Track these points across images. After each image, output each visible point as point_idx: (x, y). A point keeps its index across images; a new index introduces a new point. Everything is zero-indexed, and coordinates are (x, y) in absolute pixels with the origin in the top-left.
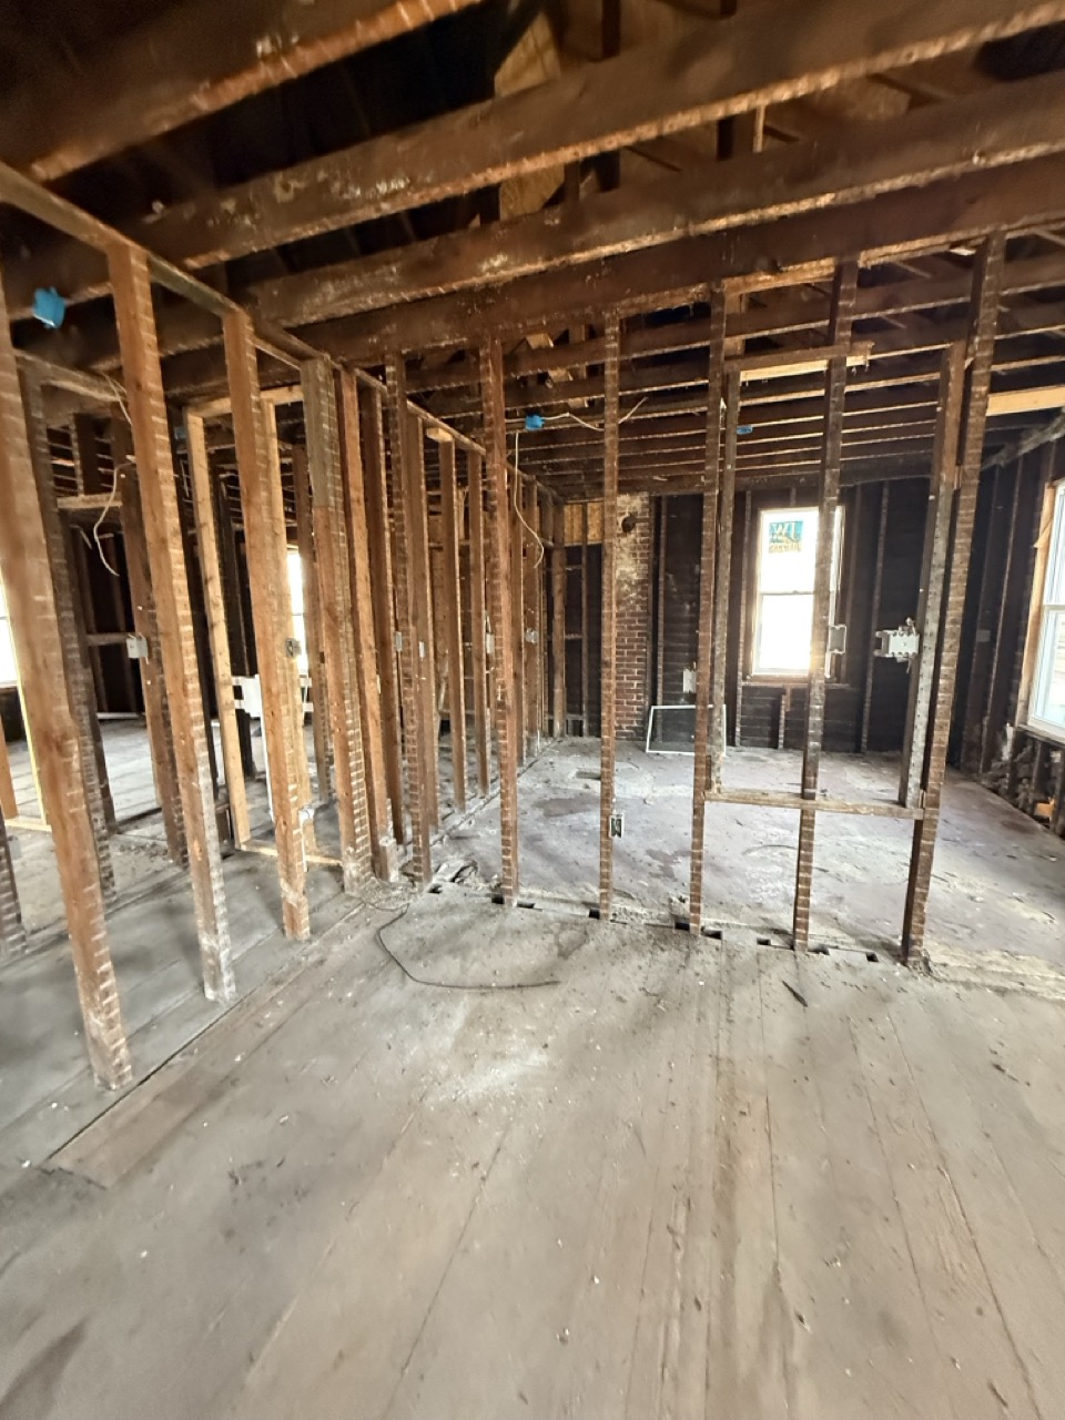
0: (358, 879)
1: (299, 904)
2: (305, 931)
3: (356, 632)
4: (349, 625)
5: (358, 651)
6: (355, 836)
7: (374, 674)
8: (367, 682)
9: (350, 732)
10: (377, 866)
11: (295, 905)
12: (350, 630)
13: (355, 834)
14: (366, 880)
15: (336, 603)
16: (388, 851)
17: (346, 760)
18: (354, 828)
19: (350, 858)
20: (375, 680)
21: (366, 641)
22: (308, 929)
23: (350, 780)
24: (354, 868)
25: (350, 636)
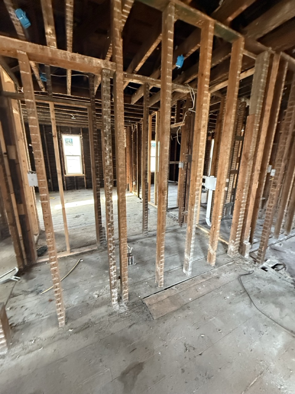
0: (233, 252)
1: (213, 254)
2: (213, 264)
3: (254, 164)
4: (252, 161)
5: (253, 171)
6: (236, 238)
7: (257, 180)
8: (254, 184)
9: (243, 201)
10: (241, 250)
11: (212, 254)
12: (252, 163)
13: (236, 237)
14: (236, 253)
15: (249, 152)
16: (247, 246)
17: (239, 211)
18: (236, 235)
19: (232, 244)
20: (256, 183)
21: (257, 168)
22: (215, 263)
23: (239, 218)
24: (233, 248)
25: (251, 165)
